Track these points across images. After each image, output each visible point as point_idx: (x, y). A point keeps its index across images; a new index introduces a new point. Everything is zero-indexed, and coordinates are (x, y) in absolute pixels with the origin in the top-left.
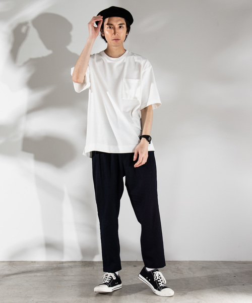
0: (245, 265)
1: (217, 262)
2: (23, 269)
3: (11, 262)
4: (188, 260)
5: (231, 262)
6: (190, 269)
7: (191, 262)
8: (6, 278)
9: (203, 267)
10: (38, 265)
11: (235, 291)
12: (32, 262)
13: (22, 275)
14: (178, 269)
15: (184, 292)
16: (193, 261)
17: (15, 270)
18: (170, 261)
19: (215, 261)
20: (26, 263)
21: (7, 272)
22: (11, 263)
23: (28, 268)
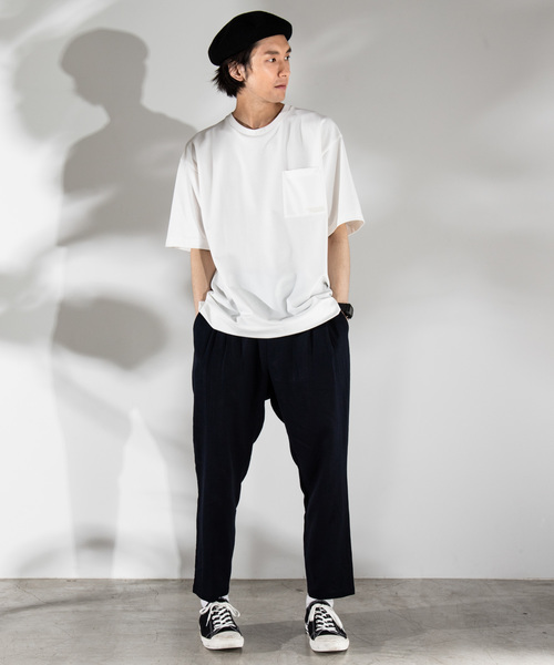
0: (548, 587)
1: (486, 581)
2: (49, 597)
3: (21, 580)
4: (418, 576)
5: (517, 581)
6: (423, 596)
7: (426, 581)
8: (9, 615)
9: (453, 593)
10: (82, 588)
11: (525, 646)
12: (69, 580)
13: (45, 611)
14: (396, 597)
15: (410, 648)
16: (431, 580)
17: (30, 599)
18: (377, 580)
19: (481, 580)
20: (55, 582)
21: (12, 604)
22: (22, 583)
23: (60, 593)
